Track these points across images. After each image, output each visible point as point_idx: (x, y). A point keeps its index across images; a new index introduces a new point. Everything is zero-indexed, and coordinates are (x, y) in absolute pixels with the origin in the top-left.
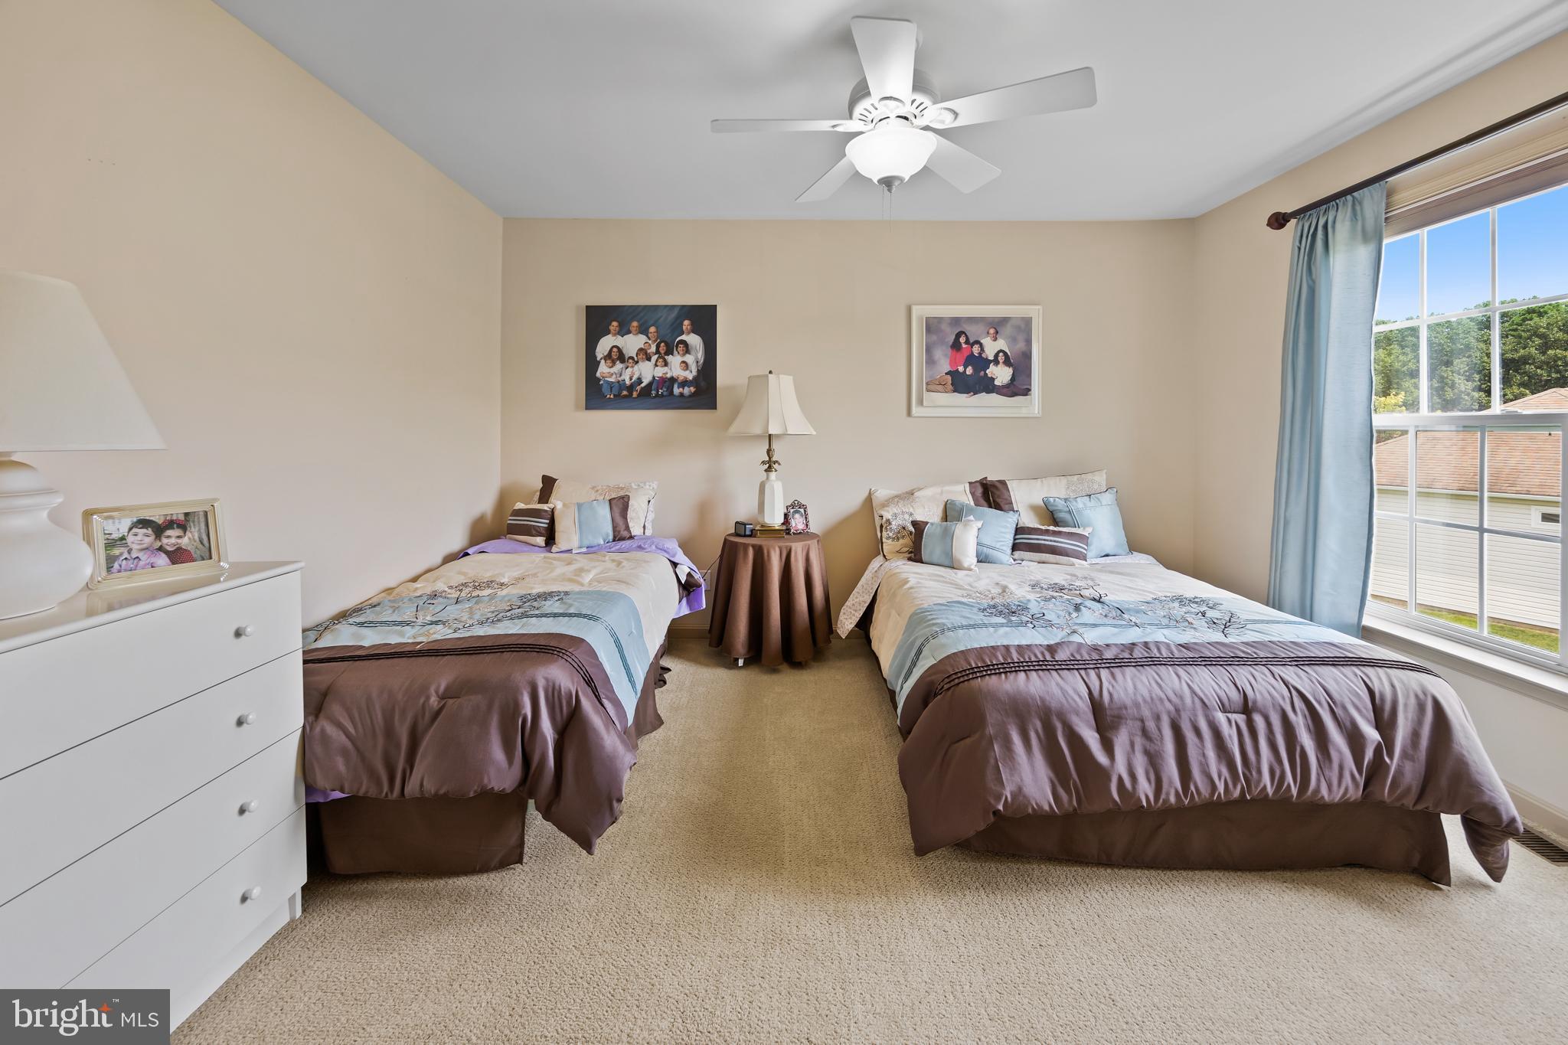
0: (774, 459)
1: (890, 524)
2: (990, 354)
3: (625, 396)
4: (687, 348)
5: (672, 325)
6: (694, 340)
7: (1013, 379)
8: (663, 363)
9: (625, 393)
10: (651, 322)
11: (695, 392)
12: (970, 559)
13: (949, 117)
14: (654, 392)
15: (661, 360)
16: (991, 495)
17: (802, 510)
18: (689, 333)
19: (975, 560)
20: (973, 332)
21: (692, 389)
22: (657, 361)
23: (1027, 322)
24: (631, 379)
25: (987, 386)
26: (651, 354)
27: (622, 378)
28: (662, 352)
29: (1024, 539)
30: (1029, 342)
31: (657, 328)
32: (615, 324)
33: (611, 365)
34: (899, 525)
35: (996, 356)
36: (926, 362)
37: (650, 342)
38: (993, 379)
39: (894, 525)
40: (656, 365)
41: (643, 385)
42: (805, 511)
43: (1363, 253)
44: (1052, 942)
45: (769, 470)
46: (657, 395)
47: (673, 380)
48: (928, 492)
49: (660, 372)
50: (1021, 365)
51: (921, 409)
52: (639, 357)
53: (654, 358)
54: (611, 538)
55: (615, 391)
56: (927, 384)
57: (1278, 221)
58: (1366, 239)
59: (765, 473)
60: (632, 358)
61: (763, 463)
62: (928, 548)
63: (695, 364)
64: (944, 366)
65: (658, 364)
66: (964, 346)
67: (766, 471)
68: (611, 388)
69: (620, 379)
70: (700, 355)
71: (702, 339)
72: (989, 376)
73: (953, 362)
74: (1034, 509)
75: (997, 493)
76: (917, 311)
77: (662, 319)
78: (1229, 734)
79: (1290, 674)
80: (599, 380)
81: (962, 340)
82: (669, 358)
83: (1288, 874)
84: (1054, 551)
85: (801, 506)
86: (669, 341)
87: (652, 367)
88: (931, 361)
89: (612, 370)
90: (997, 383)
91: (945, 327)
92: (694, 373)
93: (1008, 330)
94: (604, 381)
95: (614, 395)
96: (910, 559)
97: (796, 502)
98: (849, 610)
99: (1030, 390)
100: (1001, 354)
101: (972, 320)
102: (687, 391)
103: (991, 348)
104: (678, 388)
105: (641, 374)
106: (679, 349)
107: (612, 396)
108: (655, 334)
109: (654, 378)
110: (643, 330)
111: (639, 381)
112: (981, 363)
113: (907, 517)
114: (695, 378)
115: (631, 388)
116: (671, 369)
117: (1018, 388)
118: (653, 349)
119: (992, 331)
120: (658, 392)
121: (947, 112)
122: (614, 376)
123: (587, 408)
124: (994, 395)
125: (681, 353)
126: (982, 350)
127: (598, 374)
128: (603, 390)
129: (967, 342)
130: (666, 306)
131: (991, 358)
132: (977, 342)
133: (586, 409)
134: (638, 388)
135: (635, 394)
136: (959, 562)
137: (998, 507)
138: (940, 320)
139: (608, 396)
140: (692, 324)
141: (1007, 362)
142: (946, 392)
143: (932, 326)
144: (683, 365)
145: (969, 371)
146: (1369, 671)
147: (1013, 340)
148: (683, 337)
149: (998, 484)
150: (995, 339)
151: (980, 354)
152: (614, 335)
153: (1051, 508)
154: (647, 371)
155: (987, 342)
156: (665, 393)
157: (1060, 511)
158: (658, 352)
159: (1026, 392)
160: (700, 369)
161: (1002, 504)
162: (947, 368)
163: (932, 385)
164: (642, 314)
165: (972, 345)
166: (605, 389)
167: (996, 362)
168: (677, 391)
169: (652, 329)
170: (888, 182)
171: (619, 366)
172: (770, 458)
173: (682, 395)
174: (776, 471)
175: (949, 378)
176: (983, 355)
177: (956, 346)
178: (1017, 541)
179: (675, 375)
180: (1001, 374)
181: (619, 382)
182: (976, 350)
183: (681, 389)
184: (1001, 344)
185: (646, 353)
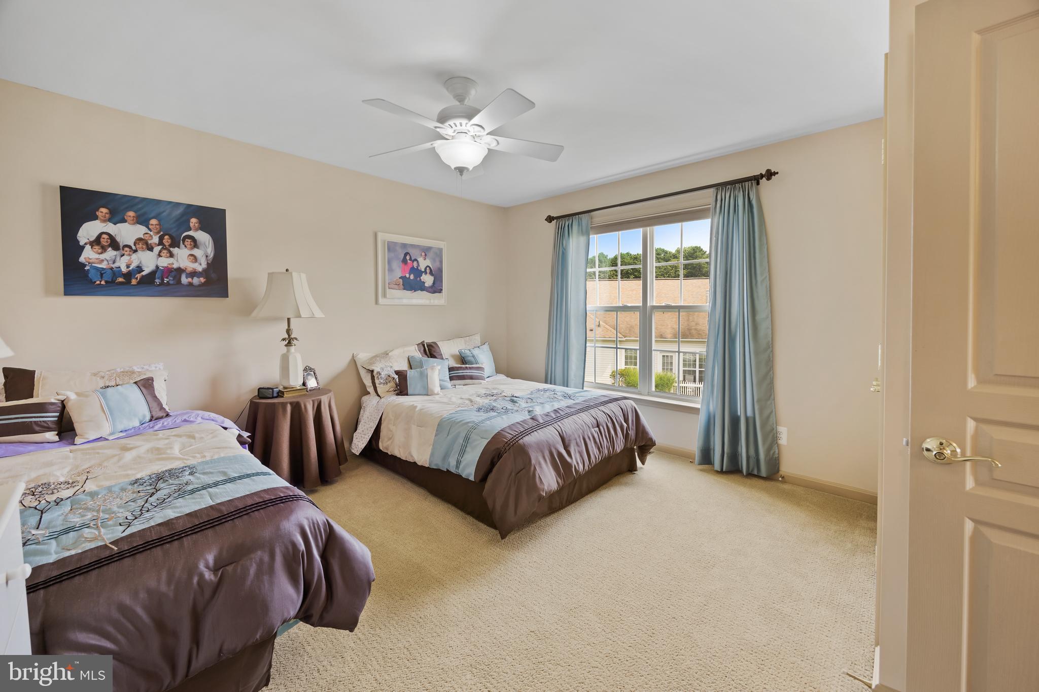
0: (292, 336)
1: (380, 374)
2: (422, 268)
3: (121, 283)
4: (195, 244)
5: (177, 220)
6: (203, 237)
7: (434, 283)
8: (168, 255)
9: (121, 280)
10: (152, 215)
11: (205, 282)
12: (437, 389)
13: (495, 143)
14: (158, 281)
15: (165, 251)
16: (430, 351)
17: (312, 373)
18: (196, 230)
19: (440, 388)
20: (414, 253)
21: (202, 280)
22: (160, 252)
23: (441, 250)
24: (128, 266)
25: (421, 287)
26: (153, 245)
27: (116, 265)
28: (167, 244)
29: (455, 373)
30: (441, 262)
31: (159, 221)
32: (104, 210)
33: (100, 251)
34: (386, 375)
35: (426, 269)
36: (388, 270)
37: (152, 233)
38: (424, 283)
39: (383, 374)
40: (159, 255)
41: (144, 273)
42: (315, 374)
43: (583, 239)
44: (569, 543)
45: (289, 344)
46: (162, 284)
47: (180, 271)
48: (396, 352)
49: (164, 262)
50: (438, 275)
51: (385, 300)
52: (138, 246)
53: (157, 249)
54: (148, 418)
55: (107, 277)
56: (389, 284)
57: (550, 219)
58: (583, 234)
59: (285, 348)
60: (129, 247)
61: (284, 339)
62: (411, 386)
63: (204, 258)
64: (399, 274)
65: (162, 254)
66: (409, 261)
67: (286, 345)
68: (102, 275)
69: (113, 266)
70: (210, 251)
71: (212, 238)
72: (422, 280)
73: (403, 271)
74: (453, 356)
75: (433, 349)
76: (381, 236)
77: (165, 214)
78: (596, 436)
79: (602, 408)
80: (85, 265)
81: (408, 257)
82: (175, 251)
83: (604, 486)
84: (471, 378)
85: (311, 369)
86: (174, 235)
87: (156, 256)
88: (391, 270)
89: (102, 256)
90: (426, 285)
91: (398, 249)
92: (204, 265)
93: (431, 254)
94: (91, 267)
95: (106, 282)
96: (398, 394)
97: (307, 367)
98: (360, 435)
99: (442, 290)
100: (428, 268)
101: (413, 246)
102: (196, 281)
103: (423, 264)
104: (187, 277)
105: (140, 263)
106: (186, 243)
107: (103, 283)
108: (158, 227)
109: (157, 267)
110: (142, 220)
111: (139, 269)
112: (418, 272)
113: (389, 369)
114: (204, 270)
115: (128, 276)
116: (177, 261)
117: (436, 288)
118: (156, 239)
119: (423, 254)
120: (163, 280)
121: (496, 141)
122: (105, 262)
123: (67, 293)
124: (425, 292)
125: (188, 246)
126: (418, 265)
127: (82, 259)
128: (89, 275)
129: (410, 259)
130: (170, 202)
131: (423, 270)
132: (416, 260)
133: (65, 295)
134: (139, 276)
135: (134, 282)
136: (432, 391)
137: (435, 357)
138: (395, 244)
139: (98, 282)
140: (200, 222)
141: (431, 273)
142: (399, 290)
143: (391, 247)
144: (192, 258)
145: (412, 277)
146: (618, 402)
147: (434, 260)
148: (191, 233)
149: (432, 344)
150: (425, 259)
151: (417, 267)
152: (104, 221)
153: (463, 355)
154: (148, 261)
155: (421, 260)
156: (171, 282)
157: (468, 356)
158: (161, 243)
159: (440, 291)
160: (209, 262)
161: (437, 356)
162: (400, 275)
163: (393, 285)
164: (140, 206)
165: (413, 262)
166: (92, 275)
167: (425, 272)
168: (184, 280)
169: (154, 222)
170: (461, 170)
171: (110, 253)
172: (289, 336)
173: (190, 284)
174: (295, 345)
175: (401, 280)
176: (419, 268)
177: (404, 261)
178: (451, 375)
179: (182, 266)
180: (428, 280)
181: (112, 269)
182: (415, 264)
183: (190, 279)
184: (428, 262)
185: (147, 243)
